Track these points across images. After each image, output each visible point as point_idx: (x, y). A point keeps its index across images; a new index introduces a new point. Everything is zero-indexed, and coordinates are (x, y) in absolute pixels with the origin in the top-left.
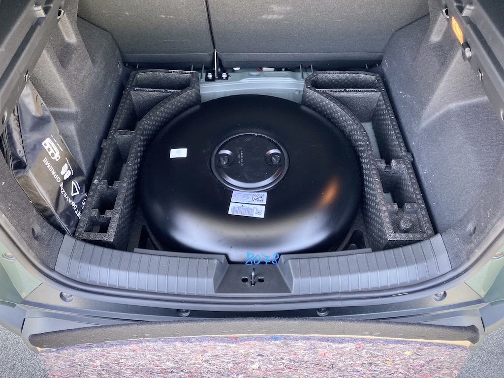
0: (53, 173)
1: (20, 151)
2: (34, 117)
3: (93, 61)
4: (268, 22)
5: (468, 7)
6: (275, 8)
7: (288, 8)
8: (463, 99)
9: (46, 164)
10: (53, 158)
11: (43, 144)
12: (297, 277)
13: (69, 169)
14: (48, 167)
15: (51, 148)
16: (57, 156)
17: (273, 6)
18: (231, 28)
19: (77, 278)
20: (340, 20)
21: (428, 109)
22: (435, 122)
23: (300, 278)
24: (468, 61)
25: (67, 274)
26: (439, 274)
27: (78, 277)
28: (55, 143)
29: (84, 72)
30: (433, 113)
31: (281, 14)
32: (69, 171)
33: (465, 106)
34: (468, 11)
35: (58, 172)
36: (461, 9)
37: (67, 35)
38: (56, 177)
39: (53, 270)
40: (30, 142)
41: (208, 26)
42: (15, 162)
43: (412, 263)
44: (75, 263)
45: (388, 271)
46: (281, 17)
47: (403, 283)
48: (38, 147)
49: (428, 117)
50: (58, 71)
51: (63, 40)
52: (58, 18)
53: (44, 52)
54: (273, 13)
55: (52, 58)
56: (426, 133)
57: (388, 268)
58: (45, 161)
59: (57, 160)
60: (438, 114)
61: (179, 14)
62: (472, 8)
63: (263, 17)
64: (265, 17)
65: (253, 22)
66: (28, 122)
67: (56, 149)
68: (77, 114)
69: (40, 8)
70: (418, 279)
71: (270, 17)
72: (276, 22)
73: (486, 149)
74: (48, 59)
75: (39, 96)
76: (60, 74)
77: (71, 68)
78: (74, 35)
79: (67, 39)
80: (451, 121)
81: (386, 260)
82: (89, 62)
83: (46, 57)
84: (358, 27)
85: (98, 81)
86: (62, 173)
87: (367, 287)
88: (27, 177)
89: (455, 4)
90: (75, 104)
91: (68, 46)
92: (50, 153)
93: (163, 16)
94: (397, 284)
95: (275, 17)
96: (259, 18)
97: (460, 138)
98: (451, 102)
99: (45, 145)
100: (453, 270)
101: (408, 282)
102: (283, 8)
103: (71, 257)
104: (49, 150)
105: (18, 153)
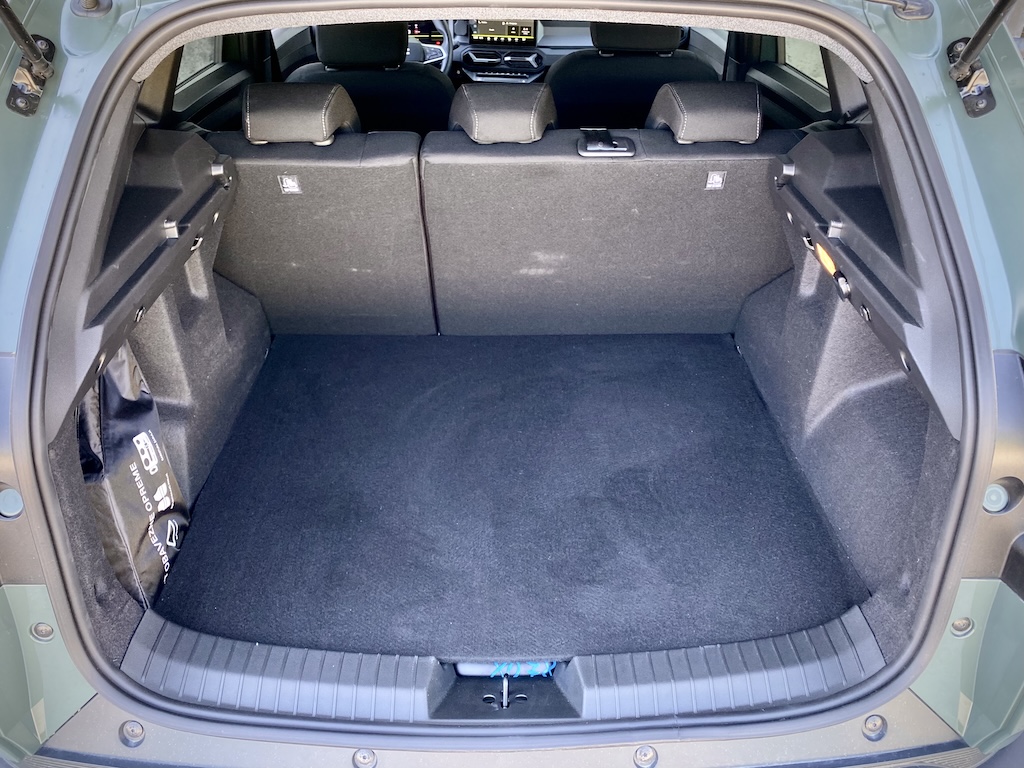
0: (143, 492)
1: (95, 445)
2: (124, 401)
3: (228, 335)
4: (531, 280)
5: (833, 224)
6: (541, 256)
7: (561, 257)
8: (865, 378)
9: (134, 474)
10: (146, 468)
11: (135, 440)
12: (589, 684)
13: (168, 494)
14: (136, 480)
15: (146, 450)
16: (153, 467)
17: (536, 253)
18: (467, 292)
19: (161, 690)
20: (649, 277)
21: (813, 403)
22: (826, 424)
23: (596, 686)
24: (847, 300)
25: (143, 681)
26: (863, 677)
27: (162, 688)
28: (154, 445)
29: (212, 346)
30: (821, 409)
31: (550, 266)
32: (167, 498)
33: (870, 391)
34: (835, 230)
35: (151, 493)
36: (825, 230)
37: (194, 286)
38: (145, 500)
39: (117, 668)
40: (113, 434)
41: (429, 289)
42: (84, 461)
43: (810, 659)
44: (159, 661)
45: (765, 673)
46: (551, 272)
47: (798, 698)
48: (125, 443)
49: (814, 416)
50: (176, 331)
51: (187, 291)
52: (193, 249)
53: (161, 298)
54: (538, 264)
55: (169, 310)
56: (815, 445)
57: (765, 668)
58: (133, 467)
59: (152, 473)
60: (828, 409)
61: (381, 266)
62: (840, 225)
63: (521, 272)
64: (524, 271)
65: (505, 280)
66: (114, 404)
67: (153, 453)
68: (192, 410)
69: (174, 224)
70: (826, 689)
71: (533, 272)
72: (545, 280)
73: (913, 451)
74: (164, 311)
75: (138, 367)
76: (177, 338)
77: (195, 334)
78: (205, 285)
79: (193, 291)
80: (852, 416)
81: (760, 654)
82: (222, 334)
83: (161, 305)
84: (682, 289)
85: (232, 367)
86: (157, 497)
87: (727, 705)
88: (101, 488)
89: (817, 225)
90: (192, 392)
91: (194, 301)
92: (143, 458)
93: (355, 270)
94: (785, 700)
95: (541, 271)
96: (514, 273)
97: (870, 440)
98: (846, 387)
99: (138, 442)
100: (888, 665)
101: (807, 695)
102: (553, 257)
103: (153, 649)
104: (143, 453)
105: (92, 446)
